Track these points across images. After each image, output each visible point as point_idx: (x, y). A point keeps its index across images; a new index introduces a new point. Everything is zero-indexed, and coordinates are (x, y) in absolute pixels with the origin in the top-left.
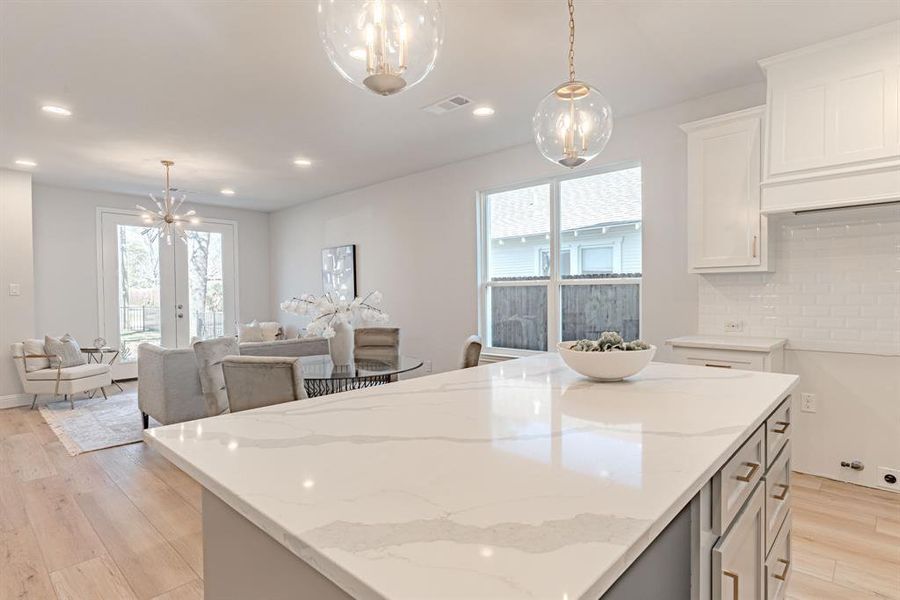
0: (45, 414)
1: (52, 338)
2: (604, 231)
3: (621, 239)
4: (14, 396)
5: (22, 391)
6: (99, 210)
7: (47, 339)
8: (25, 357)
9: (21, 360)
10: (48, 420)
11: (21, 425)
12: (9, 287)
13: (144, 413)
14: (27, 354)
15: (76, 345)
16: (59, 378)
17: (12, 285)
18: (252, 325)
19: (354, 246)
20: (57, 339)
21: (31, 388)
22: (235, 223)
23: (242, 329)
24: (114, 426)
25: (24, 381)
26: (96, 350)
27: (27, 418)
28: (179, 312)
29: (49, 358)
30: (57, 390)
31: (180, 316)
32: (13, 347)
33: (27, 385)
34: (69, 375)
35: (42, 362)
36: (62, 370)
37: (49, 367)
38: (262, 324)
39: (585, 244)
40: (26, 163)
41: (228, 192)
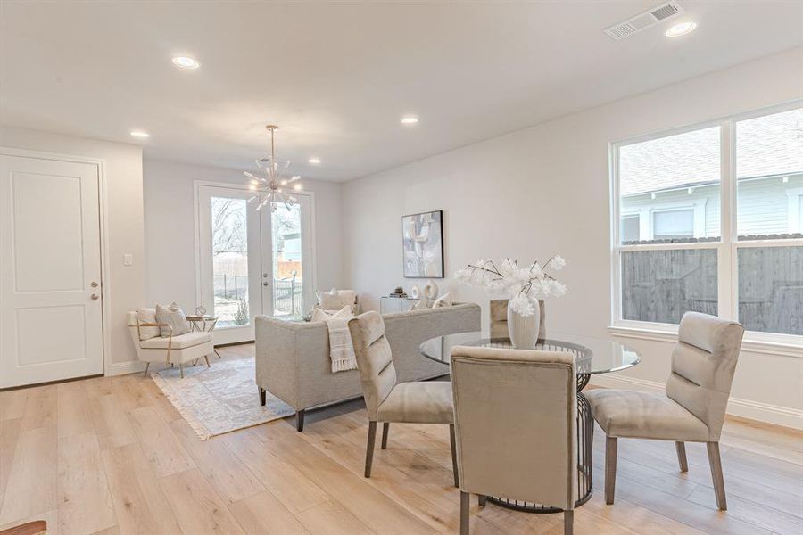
0: (159, 382)
1: (163, 307)
2: (690, 192)
3: (704, 201)
4: (129, 363)
5: (135, 357)
6: (196, 182)
7: (158, 308)
8: (138, 326)
9: (136, 328)
10: (164, 391)
11: (140, 396)
12: (124, 257)
13: (262, 389)
14: (141, 323)
15: (183, 314)
16: (170, 347)
17: (126, 255)
18: (331, 293)
19: (441, 212)
20: (166, 307)
21: (145, 356)
22: (312, 194)
23: (324, 296)
24: (230, 400)
25: (138, 349)
26: (199, 319)
27: (142, 386)
28: (264, 280)
29: (161, 327)
30: (168, 359)
31: (266, 285)
32: (128, 316)
33: (141, 353)
34: (179, 344)
35: (153, 331)
36: (173, 339)
37: (160, 336)
38: (340, 292)
39: (659, 207)
40: (140, 134)
41: (315, 161)
